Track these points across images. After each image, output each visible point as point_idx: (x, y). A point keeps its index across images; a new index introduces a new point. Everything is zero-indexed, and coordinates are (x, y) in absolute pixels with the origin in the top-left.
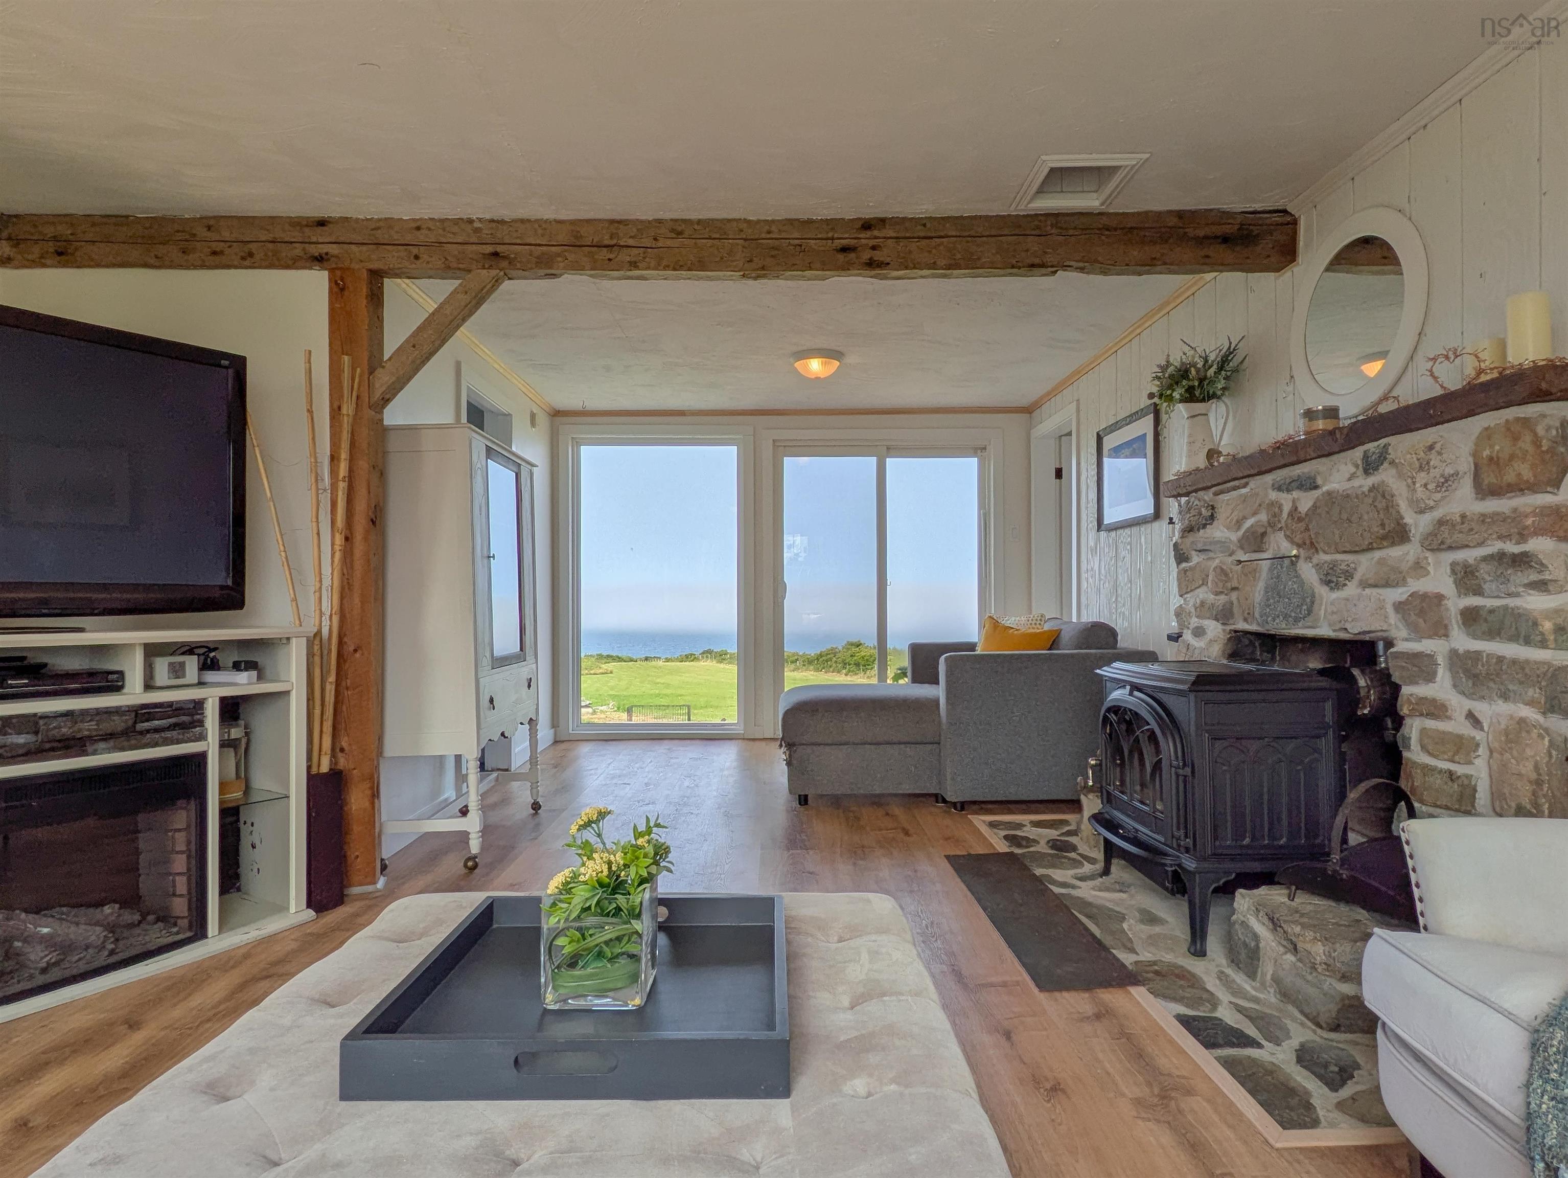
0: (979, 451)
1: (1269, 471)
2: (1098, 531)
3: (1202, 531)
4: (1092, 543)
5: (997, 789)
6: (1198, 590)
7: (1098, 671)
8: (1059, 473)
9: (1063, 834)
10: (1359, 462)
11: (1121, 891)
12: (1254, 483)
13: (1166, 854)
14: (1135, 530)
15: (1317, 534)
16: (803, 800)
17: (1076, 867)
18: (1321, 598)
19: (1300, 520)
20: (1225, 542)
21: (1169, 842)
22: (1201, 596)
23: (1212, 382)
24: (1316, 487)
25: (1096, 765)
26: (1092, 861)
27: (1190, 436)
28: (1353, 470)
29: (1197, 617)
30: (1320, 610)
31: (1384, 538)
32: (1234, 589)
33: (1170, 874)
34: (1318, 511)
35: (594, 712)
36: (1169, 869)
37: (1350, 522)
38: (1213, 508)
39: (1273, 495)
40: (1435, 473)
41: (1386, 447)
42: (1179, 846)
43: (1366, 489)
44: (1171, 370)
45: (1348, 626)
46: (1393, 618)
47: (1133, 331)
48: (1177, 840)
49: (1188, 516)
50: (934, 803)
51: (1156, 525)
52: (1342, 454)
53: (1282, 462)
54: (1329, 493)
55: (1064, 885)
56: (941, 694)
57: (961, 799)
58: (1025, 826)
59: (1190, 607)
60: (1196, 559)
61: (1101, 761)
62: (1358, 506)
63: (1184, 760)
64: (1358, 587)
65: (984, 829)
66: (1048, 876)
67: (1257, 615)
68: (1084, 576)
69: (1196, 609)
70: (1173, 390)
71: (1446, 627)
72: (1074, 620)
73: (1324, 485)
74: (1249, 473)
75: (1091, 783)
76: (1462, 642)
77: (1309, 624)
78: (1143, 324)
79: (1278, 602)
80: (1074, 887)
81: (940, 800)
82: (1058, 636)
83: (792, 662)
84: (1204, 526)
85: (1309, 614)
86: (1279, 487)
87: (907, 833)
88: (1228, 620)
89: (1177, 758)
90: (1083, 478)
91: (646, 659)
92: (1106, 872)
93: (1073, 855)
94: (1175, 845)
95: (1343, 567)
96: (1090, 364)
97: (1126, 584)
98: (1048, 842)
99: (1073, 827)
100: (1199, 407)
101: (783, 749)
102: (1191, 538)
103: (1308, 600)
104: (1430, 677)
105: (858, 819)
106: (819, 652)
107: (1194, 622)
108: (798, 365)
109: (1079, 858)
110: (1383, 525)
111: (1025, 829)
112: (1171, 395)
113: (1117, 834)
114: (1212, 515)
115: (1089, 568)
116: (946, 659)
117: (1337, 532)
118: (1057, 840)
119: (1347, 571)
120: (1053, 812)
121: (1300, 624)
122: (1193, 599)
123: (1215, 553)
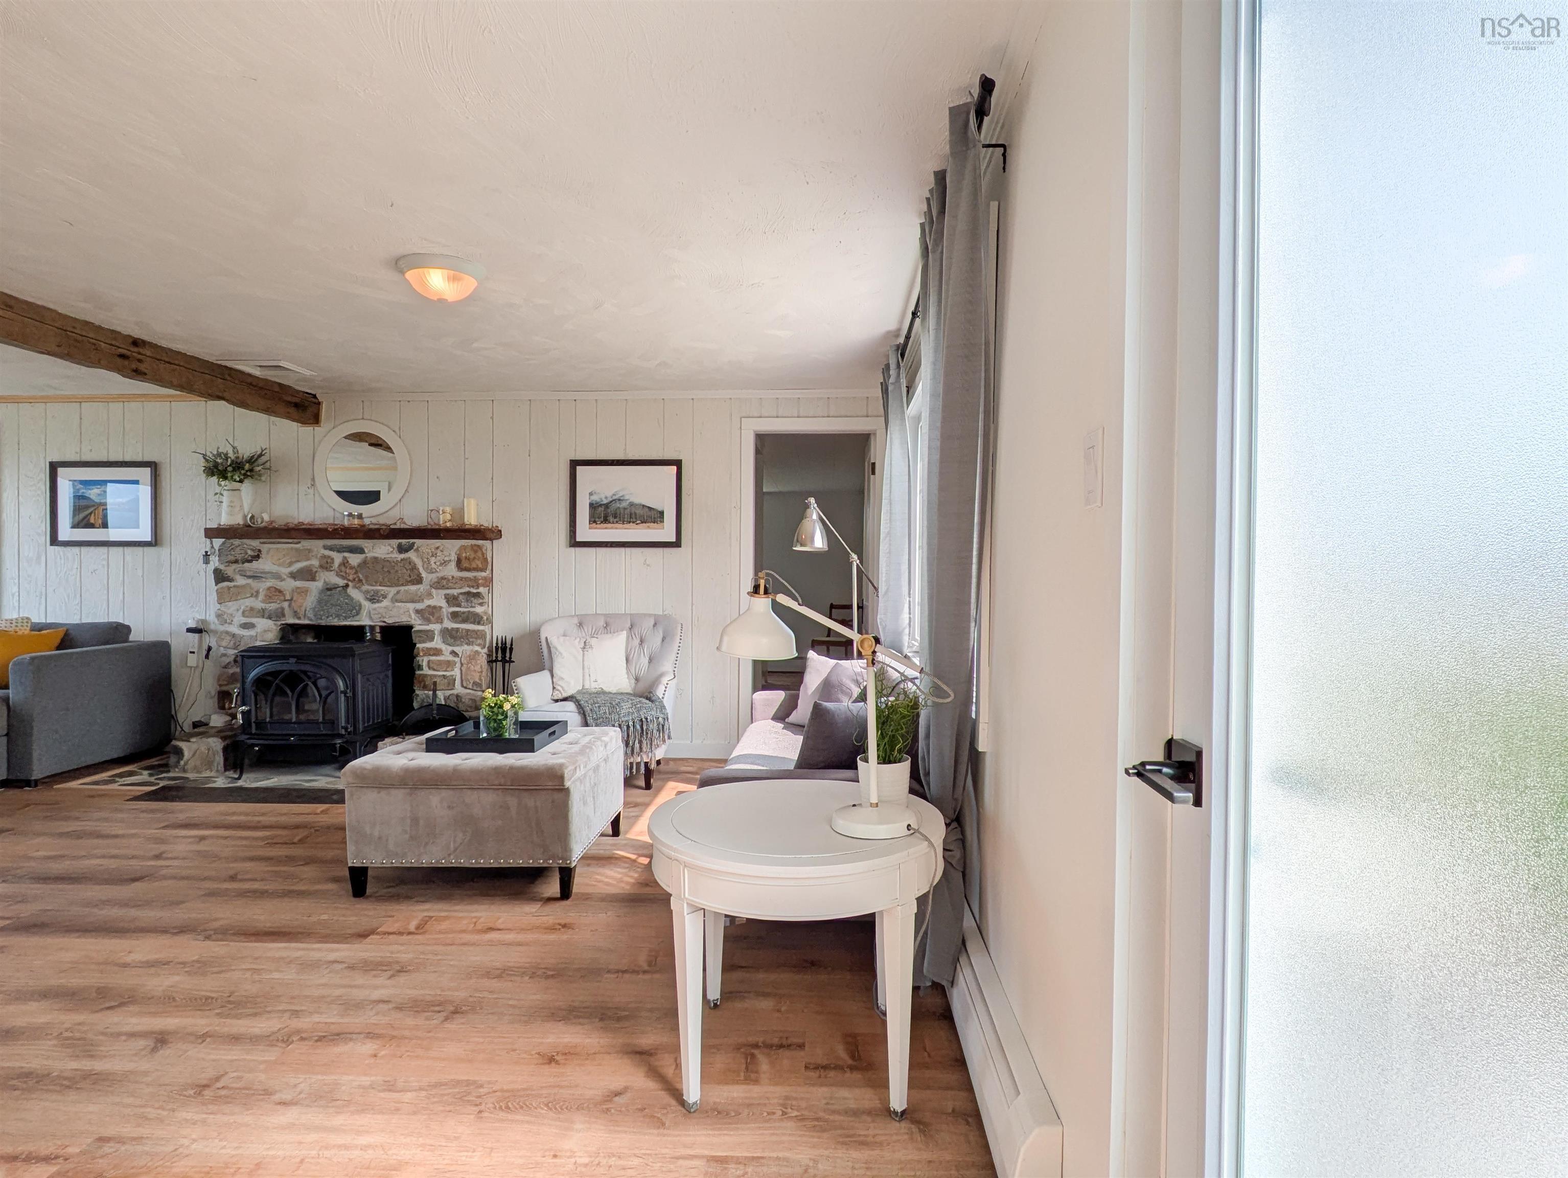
1: (321, 538)
3: (247, 564)
4: (29, 554)
9: (153, 775)
10: (395, 546)
12: (305, 543)
14: (116, 550)
15: (365, 575)
18: (365, 606)
19: (350, 568)
20: (275, 572)
24: (361, 552)
28: (390, 549)
29: (245, 616)
30: (364, 613)
31: (410, 582)
32: (285, 600)
34: (367, 564)
36: (338, 746)
38: (258, 551)
39: (325, 551)
40: (438, 558)
41: (413, 543)
42: (346, 731)
43: (399, 559)
45: (385, 620)
46: (413, 616)
48: (345, 728)
49: (233, 553)
51: (151, 549)
52: (382, 541)
53: (335, 536)
54: (375, 556)
58: (114, 779)
59: (232, 611)
60: (242, 581)
62: (394, 565)
63: (348, 689)
64: (390, 602)
66: (215, 787)
67: (309, 614)
68: (10, 581)
69: (243, 612)
71: (442, 619)
73: (368, 553)
74: (306, 536)
76: (449, 624)
77: (357, 619)
79: (331, 608)
84: (249, 561)
85: (355, 615)
86: (331, 548)
88: (280, 618)
89: (345, 688)
90: (9, 494)
92: (241, 777)
94: (343, 732)
95: (382, 593)
96: (27, 398)
102: (237, 567)
103: (357, 607)
104: (432, 639)
107: (240, 619)
110: (410, 576)
114: (259, 555)
115: (24, 575)
117: (381, 577)
119: (384, 595)
121: (349, 619)
123: (265, 578)
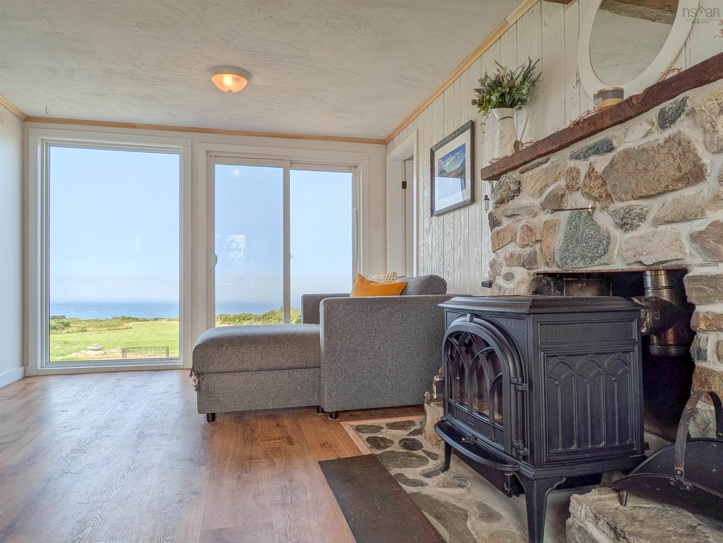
0: (353, 168)
1: (567, 145)
2: (431, 216)
3: (510, 202)
4: (426, 226)
5: (362, 400)
6: (508, 246)
7: (440, 305)
8: (404, 185)
9: (410, 434)
10: (654, 120)
11: (460, 486)
12: (554, 158)
13: (505, 462)
14: (457, 213)
15: (614, 186)
16: (212, 417)
17: (422, 465)
18: (616, 238)
19: (597, 178)
20: (530, 207)
21: (509, 452)
22: (510, 250)
23: (518, 89)
24: (611, 149)
25: (440, 382)
26: (434, 457)
27: (501, 132)
28: (649, 127)
29: (507, 265)
30: (614, 249)
31: (680, 179)
32: (537, 241)
33: (509, 480)
34: (616, 167)
35: (105, 354)
36: (508, 475)
37: (646, 170)
38: (519, 183)
39: (572, 163)
41: (684, 102)
42: (518, 454)
43: (662, 141)
44: (488, 81)
45: (643, 259)
46: (688, 247)
47: (457, 73)
48: (517, 449)
49: (500, 191)
50: (316, 413)
51: (472, 207)
52: (638, 118)
53: (581, 134)
54: (626, 152)
55: (415, 483)
56: (321, 330)
57: (335, 410)
58: (382, 428)
59: (501, 259)
60: (506, 223)
61: (444, 378)
62: (654, 157)
63: (522, 376)
64: (651, 226)
65: (352, 433)
66: (400, 475)
67: (557, 259)
68: (421, 248)
69: (506, 260)
70: (491, 95)
72: (415, 276)
73: (618, 147)
74: (552, 148)
75: (435, 397)
77: (605, 261)
78: (463, 67)
79: (577, 246)
80: (422, 484)
81: (320, 411)
82: (406, 286)
83: (248, 320)
84: (513, 198)
85: (605, 253)
86: (576, 157)
87: (290, 442)
88: (533, 265)
89: (516, 374)
90: (421, 182)
91: (156, 319)
92: (446, 467)
93: (419, 452)
94: (514, 454)
95: (637, 211)
96: (425, 104)
97: (450, 252)
98: (400, 441)
99: (417, 427)
100: (507, 111)
101: (194, 377)
102: (503, 207)
103: (604, 242)
105: (253, 431)
106: (264, 314)
107: (505, 269)
108: (214, 79)
109: (424, 455)
111: (383, 431)
112: (490, 98)
113: (459, 442)
114: (519, 188)
115: (425, 243)
116: (324, 302)
117: (633, 181)
118: (407, 439)
119: (641, 214)
120: (403, 416)
121: (596, 263)
122: (503, 254)
123: (522, 216)
